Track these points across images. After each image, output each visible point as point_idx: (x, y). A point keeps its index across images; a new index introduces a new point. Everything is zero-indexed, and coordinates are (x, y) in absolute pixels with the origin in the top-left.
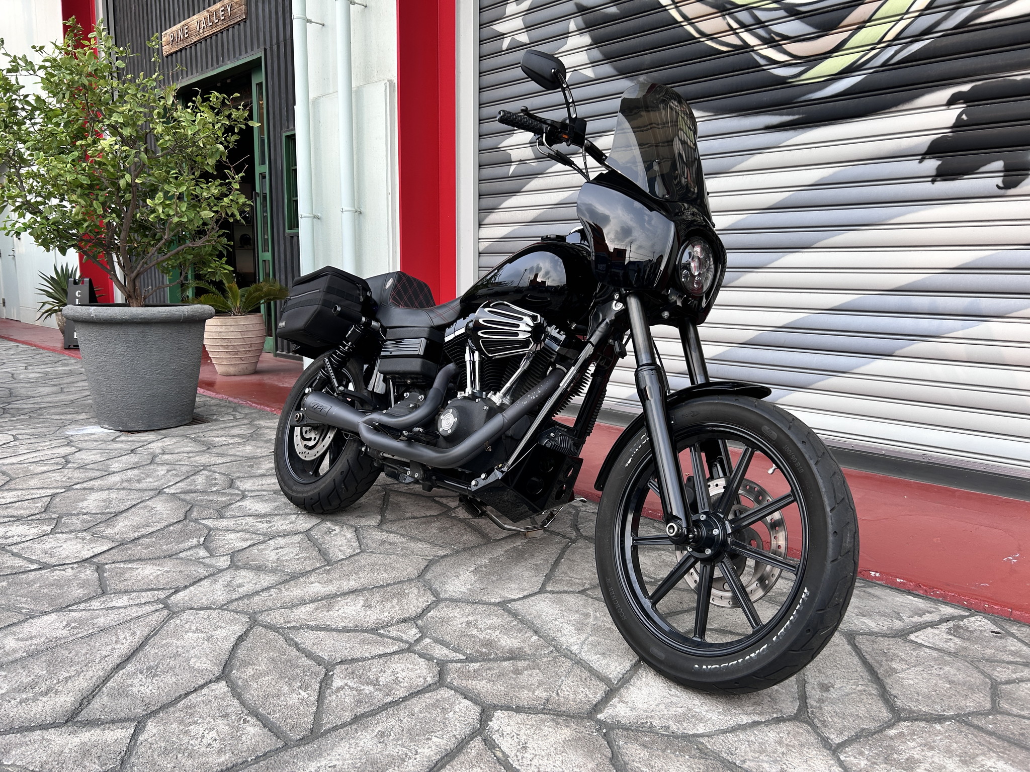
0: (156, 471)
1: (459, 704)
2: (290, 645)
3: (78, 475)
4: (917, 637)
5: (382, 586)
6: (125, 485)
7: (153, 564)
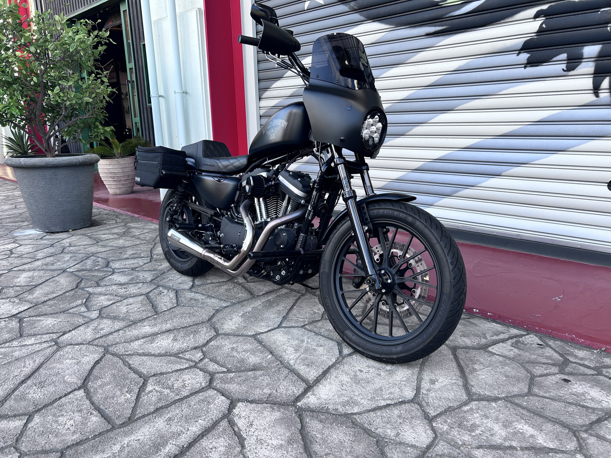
0: (63, 257)
1: (218, 399)
2: (126, 366)
3: (17, 261)
4: (492, 349)
5: (186, 327)
6: (44, 267)
7: (53, 317)
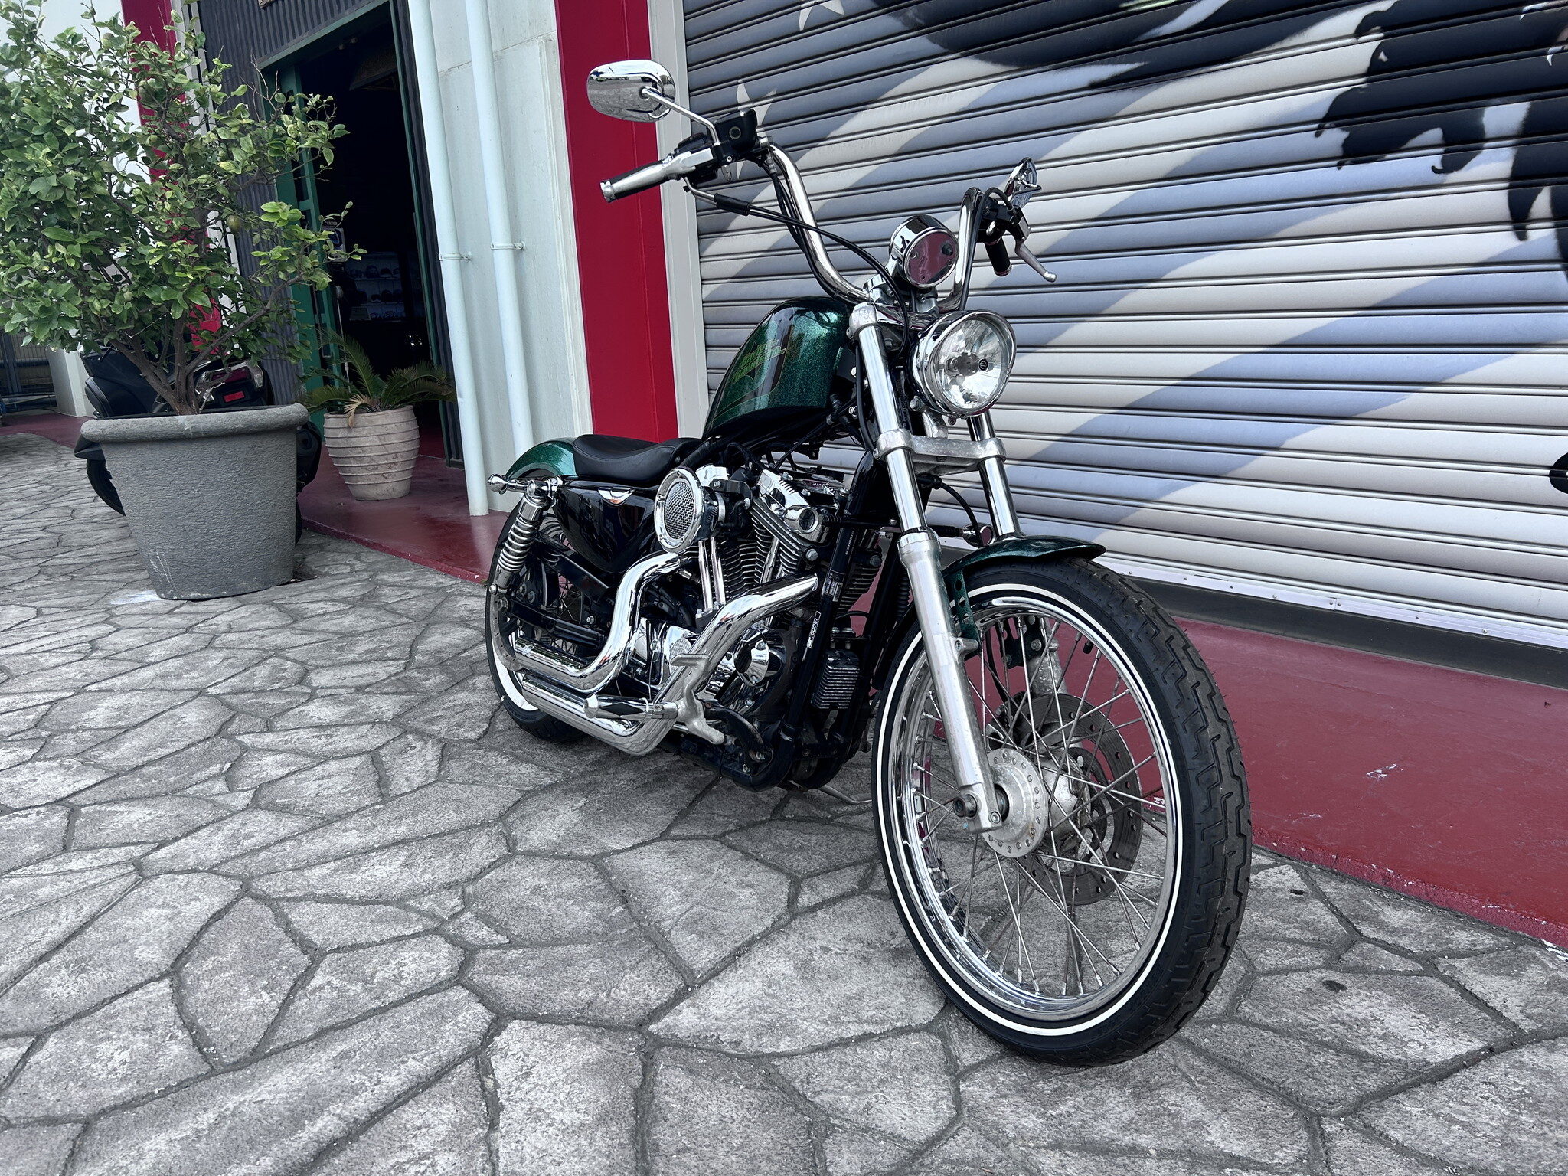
1: (467, 1010)
3: (100, 669)
7: (146, 805)
